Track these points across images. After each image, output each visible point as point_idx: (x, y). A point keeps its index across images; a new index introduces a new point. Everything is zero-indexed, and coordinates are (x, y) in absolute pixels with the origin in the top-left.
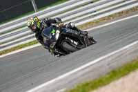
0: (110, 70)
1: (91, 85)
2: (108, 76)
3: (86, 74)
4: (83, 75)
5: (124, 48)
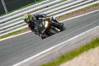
0: (60, 56)
5: (70, 40)
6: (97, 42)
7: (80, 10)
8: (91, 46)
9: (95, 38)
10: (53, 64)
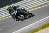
1: (47, 25)
4: (44, 22)
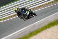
2: (29, 35)
3: (20, 34)
6: (51, 25)
7: (41, 5)
8: (48, 27)
9: (50, 22)
10: (26, 37)
